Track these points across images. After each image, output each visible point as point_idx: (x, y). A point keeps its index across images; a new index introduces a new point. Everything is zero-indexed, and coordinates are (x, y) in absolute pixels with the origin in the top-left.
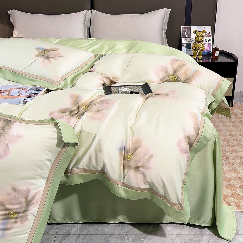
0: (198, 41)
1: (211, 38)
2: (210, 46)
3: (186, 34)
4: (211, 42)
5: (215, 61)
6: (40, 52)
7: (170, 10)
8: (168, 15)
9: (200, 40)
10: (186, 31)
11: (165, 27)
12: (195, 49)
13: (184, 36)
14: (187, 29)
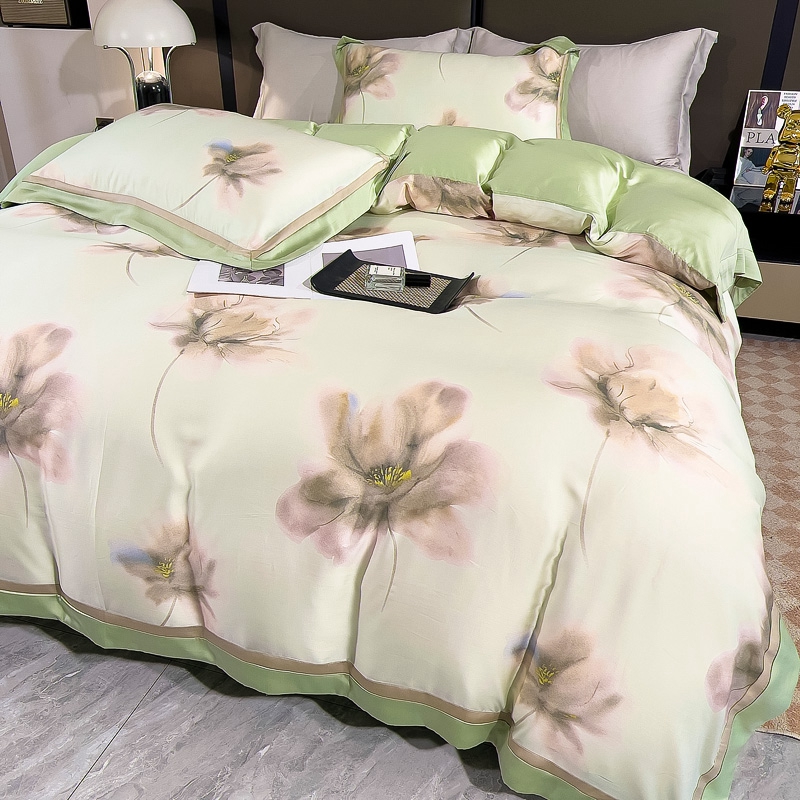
3: (759, 116)
6: (217, 159)
7: (715, 34)
8: (708, 51)
10: (762, 107)
11: (692, 90)
12: (775, 168)
13: (753, 123)
14: (766, 100)
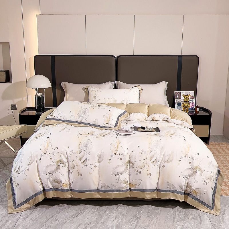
0: (186, 102)
1: (194, 99)
2: (193, 104)
4: (194, 102)
5: (197, 115)
7: (167, 83)
9: (187, 101)
12: (184, 106)
13: (177, 98)
14: (178, 93)
